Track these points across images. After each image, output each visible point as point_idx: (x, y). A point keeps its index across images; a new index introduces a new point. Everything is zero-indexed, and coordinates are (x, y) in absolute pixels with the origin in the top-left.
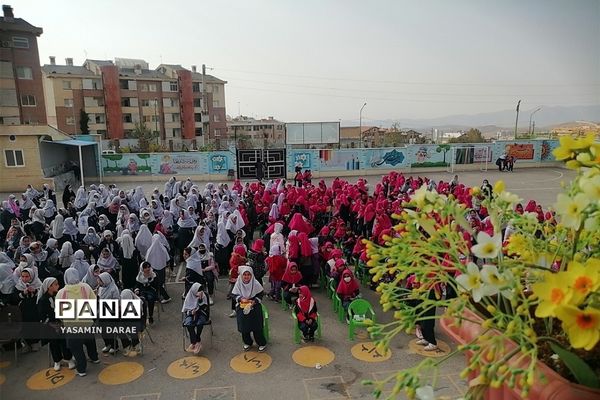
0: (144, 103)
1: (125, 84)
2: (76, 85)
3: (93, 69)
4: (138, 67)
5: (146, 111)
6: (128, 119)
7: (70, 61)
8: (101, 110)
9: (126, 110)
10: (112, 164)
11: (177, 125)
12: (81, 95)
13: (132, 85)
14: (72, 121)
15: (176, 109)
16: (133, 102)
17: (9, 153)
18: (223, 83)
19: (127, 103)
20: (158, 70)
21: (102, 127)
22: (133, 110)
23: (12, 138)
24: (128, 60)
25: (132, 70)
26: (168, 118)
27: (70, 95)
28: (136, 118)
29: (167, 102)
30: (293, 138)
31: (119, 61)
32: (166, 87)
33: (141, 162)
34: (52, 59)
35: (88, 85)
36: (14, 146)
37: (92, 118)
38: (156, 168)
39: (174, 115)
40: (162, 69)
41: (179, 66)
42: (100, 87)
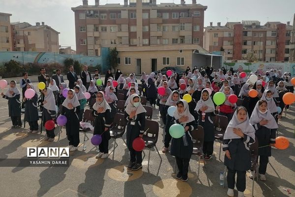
0: (255, 44)
1: (245, 33)
2: (220, 35)
3: (230, 27)
4: (254, 24)
5: (256, 48)
6: (245, 52)
8: (231, 47)
9: (244, 47)
11: (273, 55)
12: (222, 40)
13: (250, 34)
15: (274, 46)
16: (249, 43)
17: (178, 59)
19: (245, 44)
20: (266, 25)
21: (231, 56)
22: (248, 47)
23: (181, 51)
24: (249, 21)
25: (250, 26)
26: (268, 51)
27: (216, 40)
28: (249, 51)
29: (268, 43)
31: (244, 22)
32: (269, 34)
34: (211, 23)
35: (226, 35)
36: (181, 55)
37: (226, 51)
39: (272, 50)
40: (268, 24)
41: (279, 22)
42: (232, 35)
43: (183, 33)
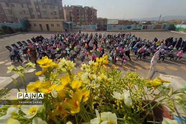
0: (82, 15)
1: (78, 11)
2: (69, 11)
3: (72, 7)
4: (80, 7)
5: (82, 16)
6: (79, 18)
7: (68, 6)
8: (74, 16)
9: (78, 16)
10: (75, 27)
11: (87, 19)
12: (70, 13)
13: (79, 11)
14: (69, 18)
15: (87, 16)
16: (80, 14)
17: (57, 24)
18: (97, 10)
19: (78, 15)
20: (84, 7)
21: (74, 19)
22: (79, 16)
23: (58, 21)
24: (79, 5)
26: (86, 18)
27: (68, 13)
28: (80, 18)
29: (86, 14)
30: (109, 23)
31: (77, 6)
32: (86, 11)
33: (80, 27)
34: (65, 5)
35: (71, 11)
36: (58, 23)
37: (72, 18)
38: (82, 28)
39: (87, 17)
40: (85, 7)
41: (88, 7)
42: (74, 11)
43: (55, 10)
